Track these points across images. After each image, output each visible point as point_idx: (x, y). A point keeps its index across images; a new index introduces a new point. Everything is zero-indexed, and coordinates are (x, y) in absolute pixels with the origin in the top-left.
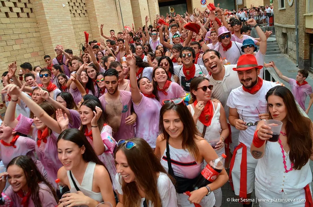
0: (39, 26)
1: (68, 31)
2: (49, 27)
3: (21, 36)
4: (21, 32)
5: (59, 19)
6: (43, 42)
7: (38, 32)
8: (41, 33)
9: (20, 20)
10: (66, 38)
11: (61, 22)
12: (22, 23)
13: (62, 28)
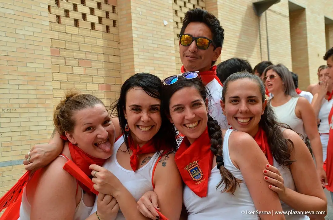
0: (121, 48)
1: (164, 63)
2: (135, 50)
3: (89, 56)
4: (90, 51)
5: (154, 42)
6: (122, 72)
7: (118, 57)
8: (121, 58)
9: (93, 33)
10: (161, 72)
11: (156, 46)
12: (95, 38)
13: (155, 55)
